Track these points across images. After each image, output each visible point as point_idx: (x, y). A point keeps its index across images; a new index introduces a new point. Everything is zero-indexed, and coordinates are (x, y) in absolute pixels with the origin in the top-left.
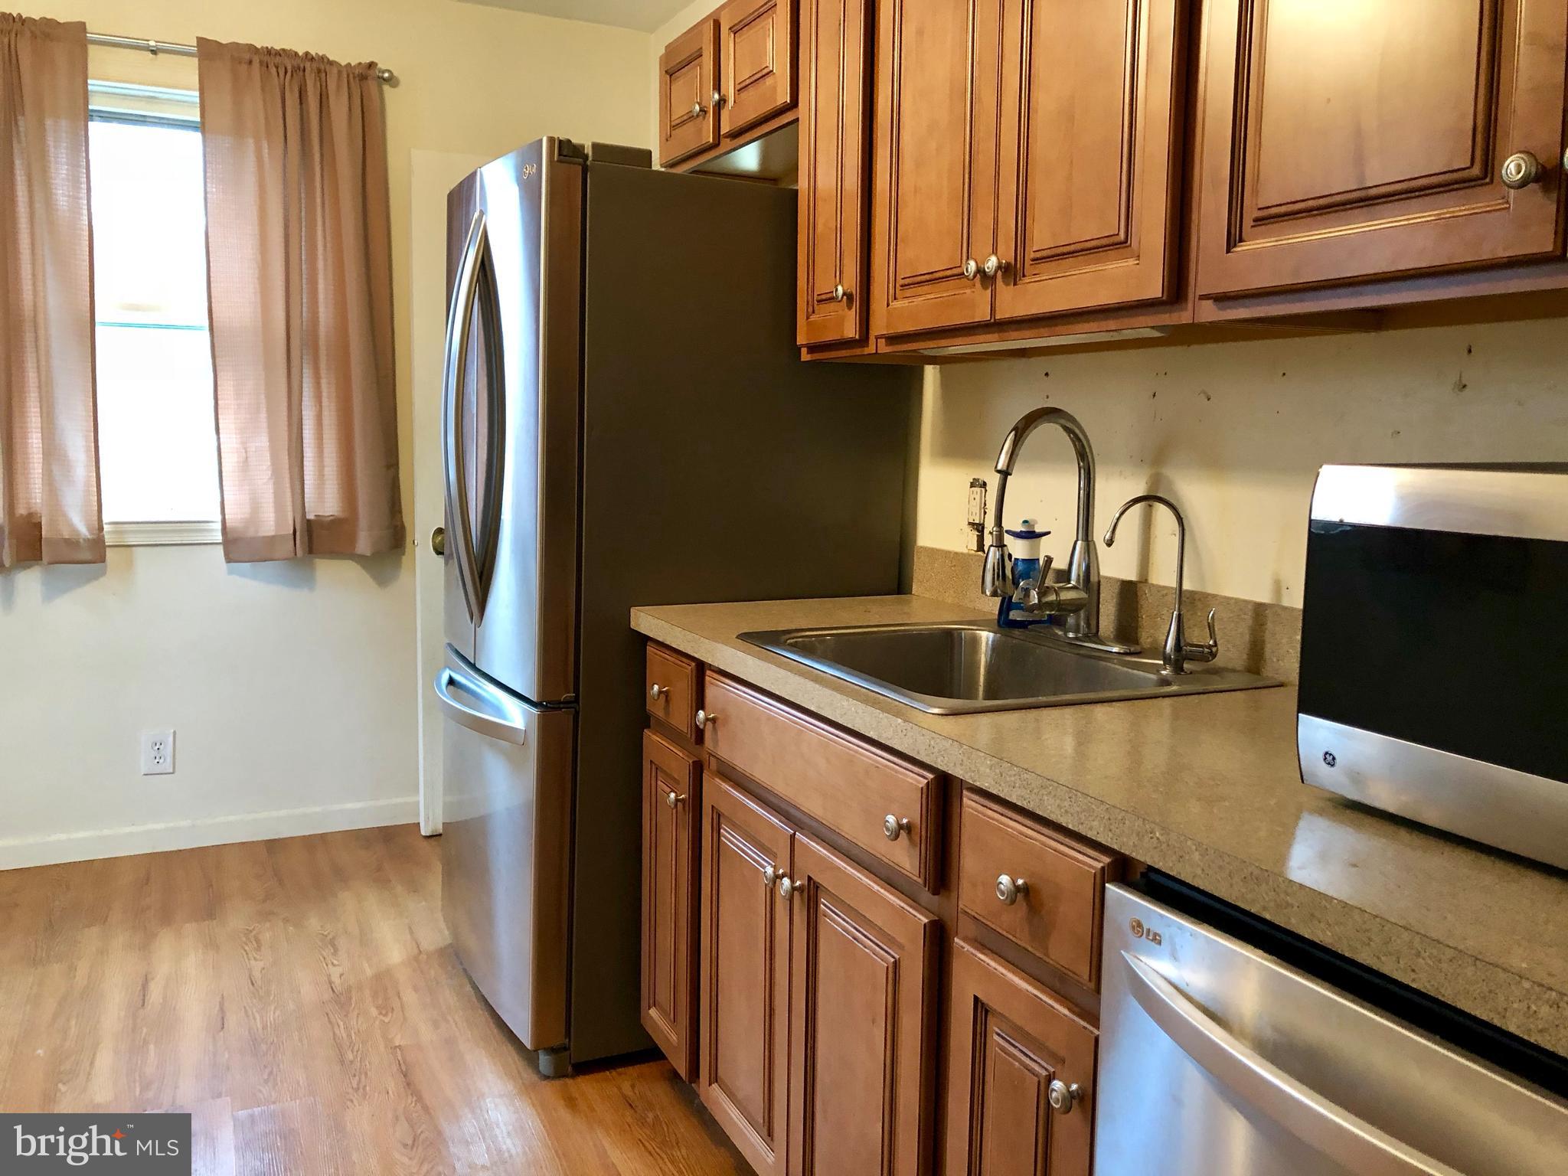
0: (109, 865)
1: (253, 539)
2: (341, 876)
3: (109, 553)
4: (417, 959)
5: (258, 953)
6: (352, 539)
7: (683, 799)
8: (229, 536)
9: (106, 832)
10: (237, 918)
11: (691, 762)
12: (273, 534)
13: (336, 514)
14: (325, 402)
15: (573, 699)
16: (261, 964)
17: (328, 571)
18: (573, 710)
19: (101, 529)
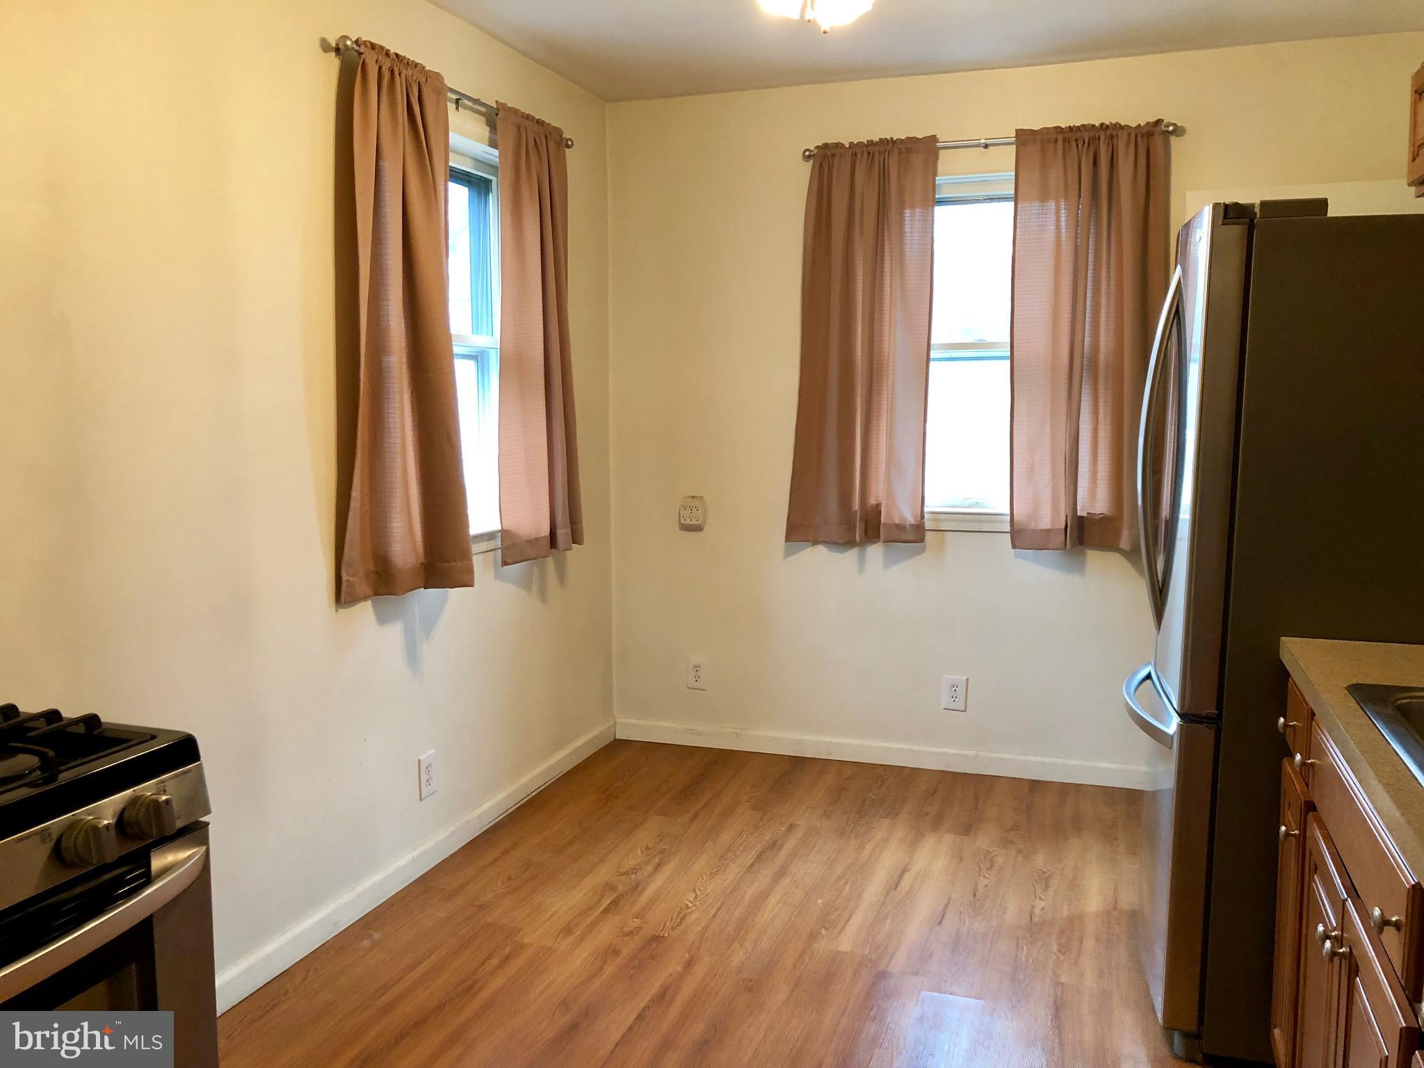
0: (916, 772)
1: (1034, 531)
2: (1078, 825)
3: (929, 536)
4: (1110, 913)
5: (988, 872)
6: (1117, 535)
7: (1295, 835)
8: (1015, 527)
9: (916, 748)
10: (984, 840)
11: (1303, 801)
12: (1049, 527)
13: (1105, 512)
14: (1101, 416)
15: (1215, 716)
16: (986, 882)
17: (1096, 560)
18: (1215, 726)
19: (923, 517)
